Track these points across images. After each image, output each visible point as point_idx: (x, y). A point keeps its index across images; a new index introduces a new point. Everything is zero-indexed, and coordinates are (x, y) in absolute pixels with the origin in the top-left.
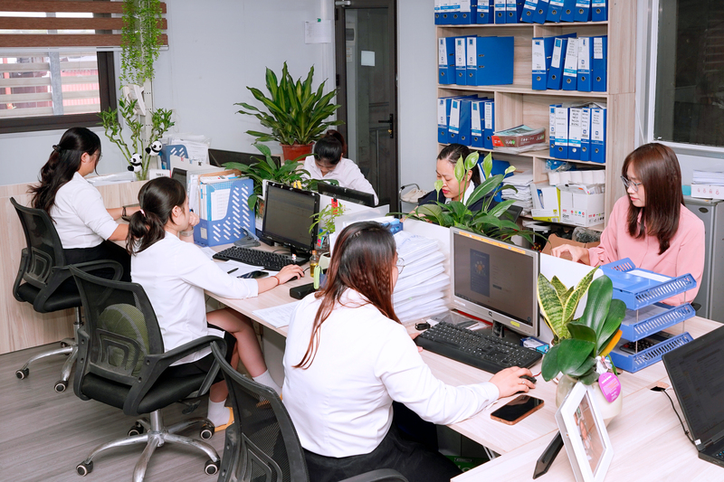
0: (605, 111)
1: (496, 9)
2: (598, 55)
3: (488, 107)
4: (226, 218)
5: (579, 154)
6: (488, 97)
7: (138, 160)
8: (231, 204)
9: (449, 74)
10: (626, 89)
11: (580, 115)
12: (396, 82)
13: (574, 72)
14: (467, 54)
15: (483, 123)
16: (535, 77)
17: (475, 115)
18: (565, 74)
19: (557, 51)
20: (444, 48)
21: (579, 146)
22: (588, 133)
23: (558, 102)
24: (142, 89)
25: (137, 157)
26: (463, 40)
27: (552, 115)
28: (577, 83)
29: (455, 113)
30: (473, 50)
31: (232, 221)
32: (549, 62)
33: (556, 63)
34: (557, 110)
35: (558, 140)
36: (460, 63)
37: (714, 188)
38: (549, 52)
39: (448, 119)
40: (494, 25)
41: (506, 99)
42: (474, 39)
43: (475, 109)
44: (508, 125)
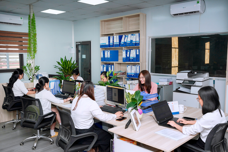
0: (139, 66)
1: (114, 44)
2: (138, 53)
3: (113, 66)
4: (53, 89)
5: (134, 76)
6: (113, 64)
7: (31, 78)
8: (55, 85)
9: (104, 59)
10: (144, 61)
11: (134, 67)
12: (91, 62)
13: (132, 57)
14: (108, 54)
15: (111, 70)
16: (123, 59)
17: (110, 68)
18: (130, 58)
19: (128, 53)
20: (102, 53)
21: (134, 74)
22: (136, 71)
23: (129, 64)
24: (32, 61)
25: (31, 77)
26: (107, 51)
27: (127, 67)
28: (133, 60)
29: (105, 68)
30: (109, 53)
31: (55, 89)
32: (126, 55)
33: (128, 56)
34: (128, 66)
35: (129, 73)
36: (106, 56)
37: (164, 82)
38: (127, 53)
39: (103, 70)
40: (114, 47)
41: (117, 64)
42: (109, 51)
43: (110, 67)
44: (117, 71)
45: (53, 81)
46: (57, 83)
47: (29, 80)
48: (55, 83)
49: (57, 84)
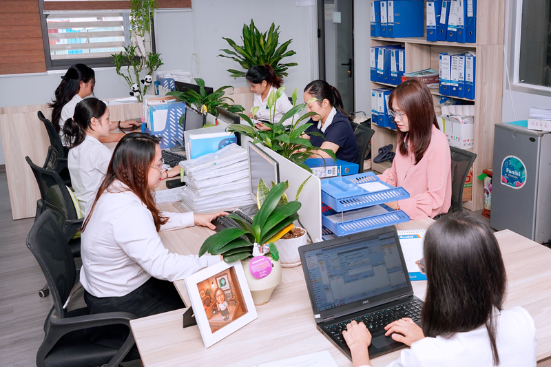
0: (475, 58)
2: (470, 14)
3: (401, 54)
4: (165, 130)
5: (457, 93)
6: (400, 46)
8: (168, 120)
9: (377, 29)
10: (495, 40)
11: (458, 61)
12: (353, 35)
13: (455, 27)
14: (388, 14)
15: (398, 66)
16: (429, 31)
17: (393, 59)
18: (449, 29)
19: (444, 10)
20: (373, 8)
21: (457, 85)
22: (463, 76)
24: (143, 38)
25: (135, 86)
26: (385, 3)
27: (440, 61)
28: (455, 36)
29: (381, 58)
30: (391, 9)
31: (170, 132)
32: (438, 19)
33: (443, 21)
34: (443, 57)
35: (443, 81)
36: (384, 20)
37: (544, 122)
38: (438, 12)
39: (377, 63)
41: (415, 50)
42: (392, 3)
44: (417, 68)
45: (159, 107)
46: (176, 112)
47: (132, 94)
48: (169, 113)
49: (176, 116)
